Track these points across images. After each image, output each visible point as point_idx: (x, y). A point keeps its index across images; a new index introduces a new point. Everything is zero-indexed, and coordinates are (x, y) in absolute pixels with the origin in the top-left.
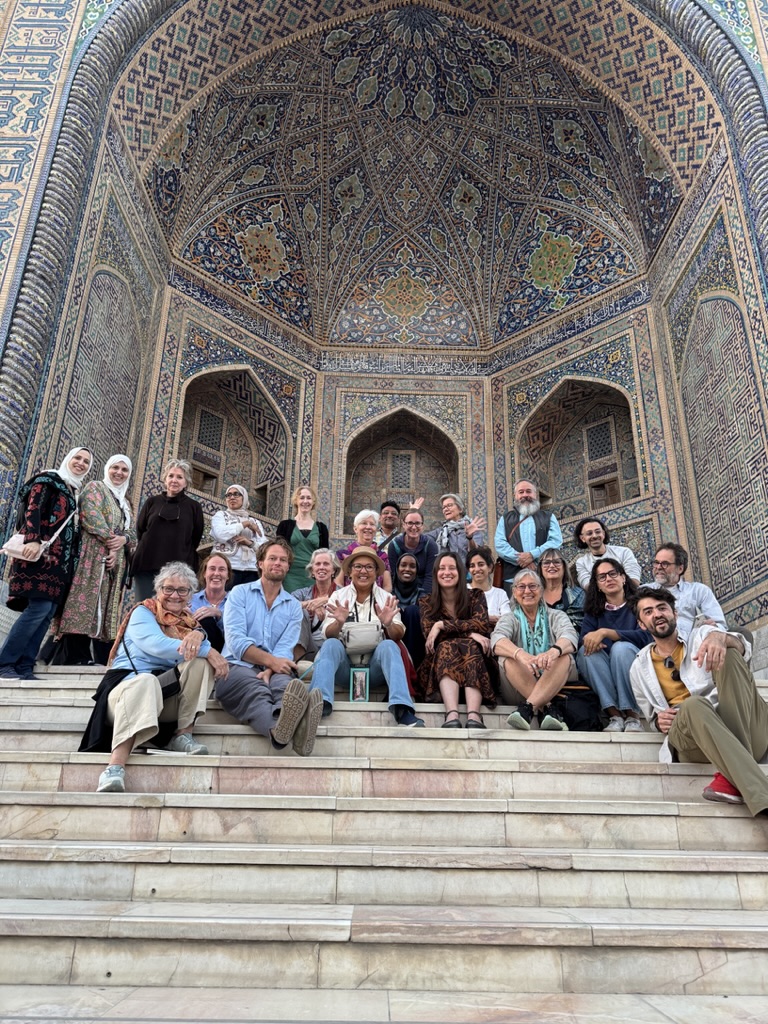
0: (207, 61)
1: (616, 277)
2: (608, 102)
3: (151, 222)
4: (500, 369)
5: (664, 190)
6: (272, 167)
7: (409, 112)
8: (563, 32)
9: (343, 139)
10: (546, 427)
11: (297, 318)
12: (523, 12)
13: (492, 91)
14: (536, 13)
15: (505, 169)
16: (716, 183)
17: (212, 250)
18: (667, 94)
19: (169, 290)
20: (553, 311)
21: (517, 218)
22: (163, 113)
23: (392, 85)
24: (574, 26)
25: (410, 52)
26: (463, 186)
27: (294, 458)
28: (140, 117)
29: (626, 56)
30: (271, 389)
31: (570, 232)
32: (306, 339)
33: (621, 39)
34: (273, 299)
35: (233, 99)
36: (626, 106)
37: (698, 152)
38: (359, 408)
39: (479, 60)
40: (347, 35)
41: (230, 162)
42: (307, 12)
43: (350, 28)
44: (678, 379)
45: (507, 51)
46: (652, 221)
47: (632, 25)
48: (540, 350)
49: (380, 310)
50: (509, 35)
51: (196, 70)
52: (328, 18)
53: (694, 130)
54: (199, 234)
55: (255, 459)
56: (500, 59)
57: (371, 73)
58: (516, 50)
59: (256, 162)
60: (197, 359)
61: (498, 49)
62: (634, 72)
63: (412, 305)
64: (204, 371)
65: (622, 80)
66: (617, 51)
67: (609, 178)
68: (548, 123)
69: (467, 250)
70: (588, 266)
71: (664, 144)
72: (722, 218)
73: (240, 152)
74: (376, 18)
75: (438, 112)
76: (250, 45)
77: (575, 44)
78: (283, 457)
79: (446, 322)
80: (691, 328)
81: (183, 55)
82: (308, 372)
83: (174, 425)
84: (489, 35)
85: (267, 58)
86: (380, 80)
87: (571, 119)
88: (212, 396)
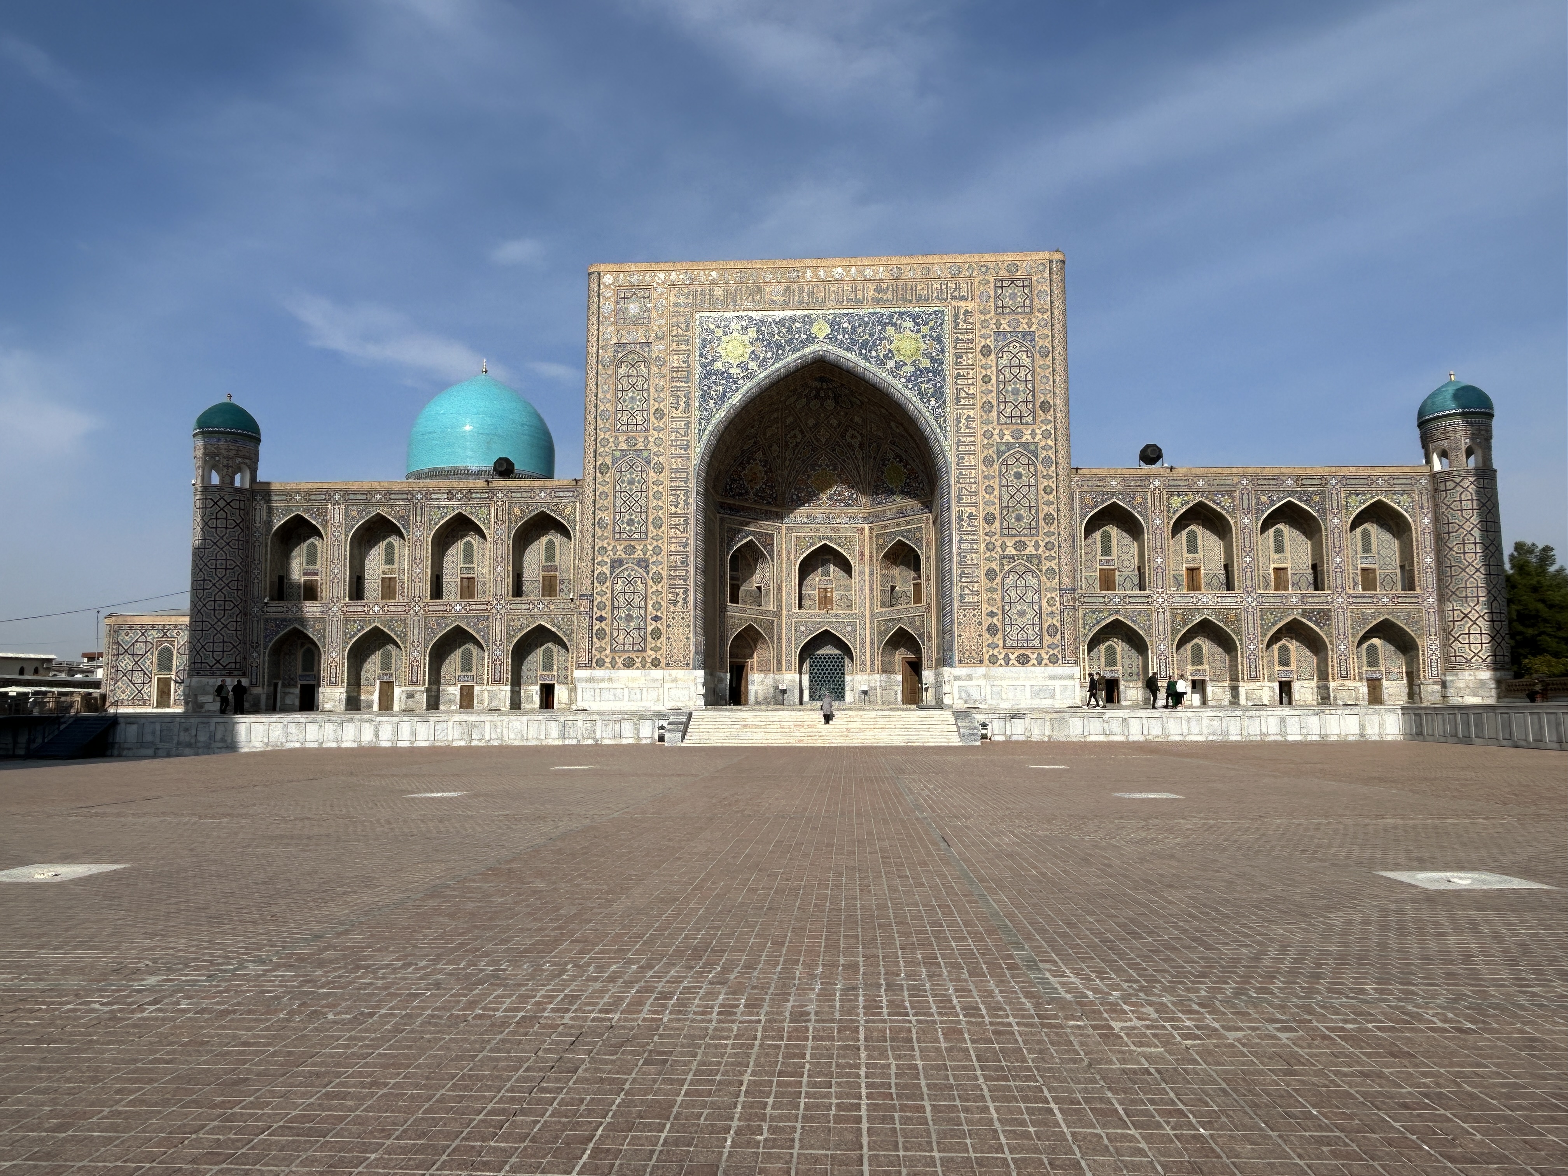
1: (920, 494)
4: (872, 523)
7: (822, 407)
10: (890, 556)
11: (771, 500)
13: (861, 405)
17: (733, 486)
20: (895, 500)
27: (774, 575)
30: (762, 546)
31: (902, 463)
32: (775, 509)
34: (760, 496)
38: (803, 544)
48: (889, 519)
49: (812, 489)
54: (727, 482)
55: (754, 571)
57: (803, 398)
60: (732, 543)
63: (828, 485)
69: (855, 458)
70: (910, 483)
73: (743, 440)
75: (836, 407)
78: (768, 574)
79: (846, 494)
82: (778, 527)
86: (807, 399)
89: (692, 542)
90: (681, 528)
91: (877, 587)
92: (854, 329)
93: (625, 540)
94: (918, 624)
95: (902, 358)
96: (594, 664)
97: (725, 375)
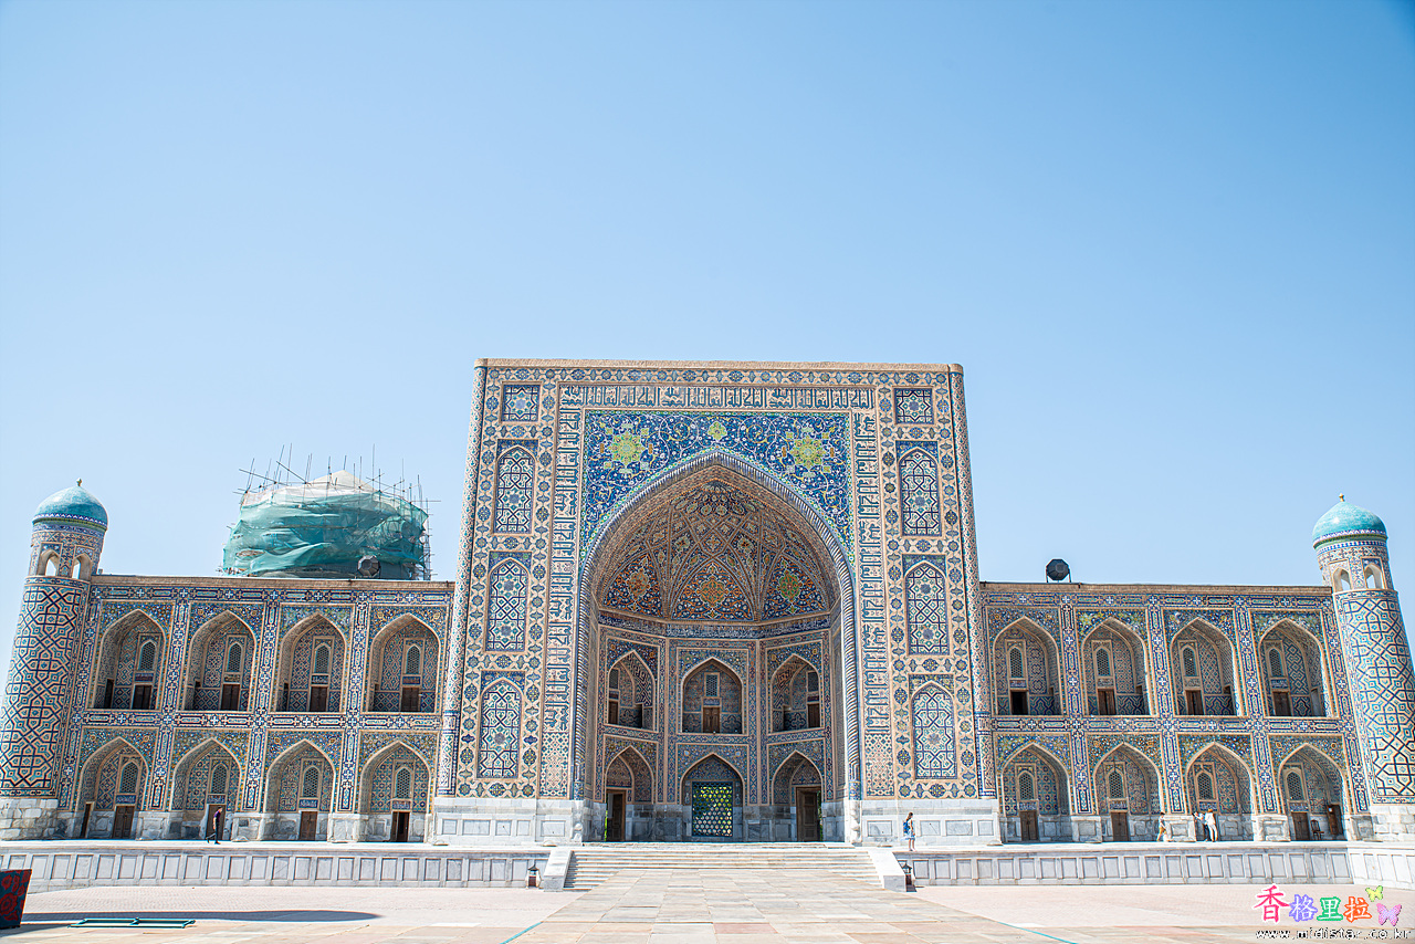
4: (764, 637)
7: (714, 512)
9: (679, 525)
10: (787, 672)
11: (655, 611)
13: (755, 512)
15: (765, 537)
17: (615, 594)
19: (599, 626)
20: (789, 613)
21: (772, 558)
23: (705, 504)
27: (656, 692)
30: (645, 659)
31: (798, 574)
32: (659, 621)
34: (643, 606)
38: (689, 659)
39: (748, 502)
40: (683, 497)
48: (782, 633)
49: (699, 599)
55: (634, 687)
57: (694, 502)
60: (612, 658)
63: (717, 596)
70: (806, 596)
74: (697, 488)
78: (650, 691)
79: (736, 606)
82: (661, 640)
83: (607, 692)
86: (698, 504)
89: (572, 654)
90: (562, 638)
91: (769, 710)
92: (752, 431)
93: (498, 649)
94: (816, 749)
95: (802, 464)
96: (458, 792)
97: (614, 474)
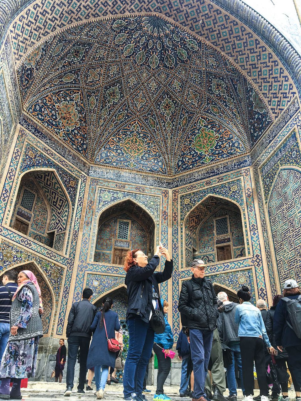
0: (57, 20)
1: (235, 152)
2: (240, 76)
3: (17, 91)
4: (177, 186)
5: (263, 117)
6: (78, 76)
7: (146, 63)
8: (224, 42)
9: (114, 69)
10: (197, 216)
11: (80, 149)
12: (207, 30)
13: (187, 61)
14: (213, 31)
15: (187, 96)
16: (292, 118)
17: (43, 110)
18: (269, 76)
19: (19, 126)
20: (204, 163)
21: (190, 119)
22: (32, 40)
23: (141, 49)
24: (229, 40)
25: (151, 37)
26: (166, 100)
27: (72, 219)
28: (21, 39)
29: (252, 57)
30: (64, 183)
31: (215, 129)
32: (83, 160)
33: (251, 49)
34: (70, 138)
35: (65, 40)
36: (249, 78)
37: (282, 103)
38: (107, 196)
39: (182, 47)
40: (124, 23)
41: (58, 69)
42: (108, 8)
43: (126, 21)
44: (266, 203)
45: (196, 45)
46: (255, 130)
47: (257, 44)
48: (197, 180)
49: (121, 151)
50: (198, 38)
51: (51, 23)
52: (117, 14)
53: (281, 93)
54: (38, 101)
55: (49, 217)
56: (192, 48)
57: (132, 42)
58: (200, 45)
59: (71, 72)
60: (29, 163)
61: (192, 43)
62: (255, 64)
63: (137, 151)
64: (32, 169)
65: (249, 67)
66: (248, 54)
67: (235, 108)
68: (210, 80)
69: (165, 130)
70: (222, 145)
71: (265, 98)
72: (295, 134)
73: (64, 66)
74: (138, 19)
75: (160, 65)
76: (79, 17)
77: (228, 48)
78: (66, 218)
79: (152, 161)
80: (274, 180)
81: (47, 15)
82: (83, 176)
83: (13, 196)
84: (189, 37)
85: (85, 25)
86: (136, 46)
87: (221, 79)
88: (31, 182)
